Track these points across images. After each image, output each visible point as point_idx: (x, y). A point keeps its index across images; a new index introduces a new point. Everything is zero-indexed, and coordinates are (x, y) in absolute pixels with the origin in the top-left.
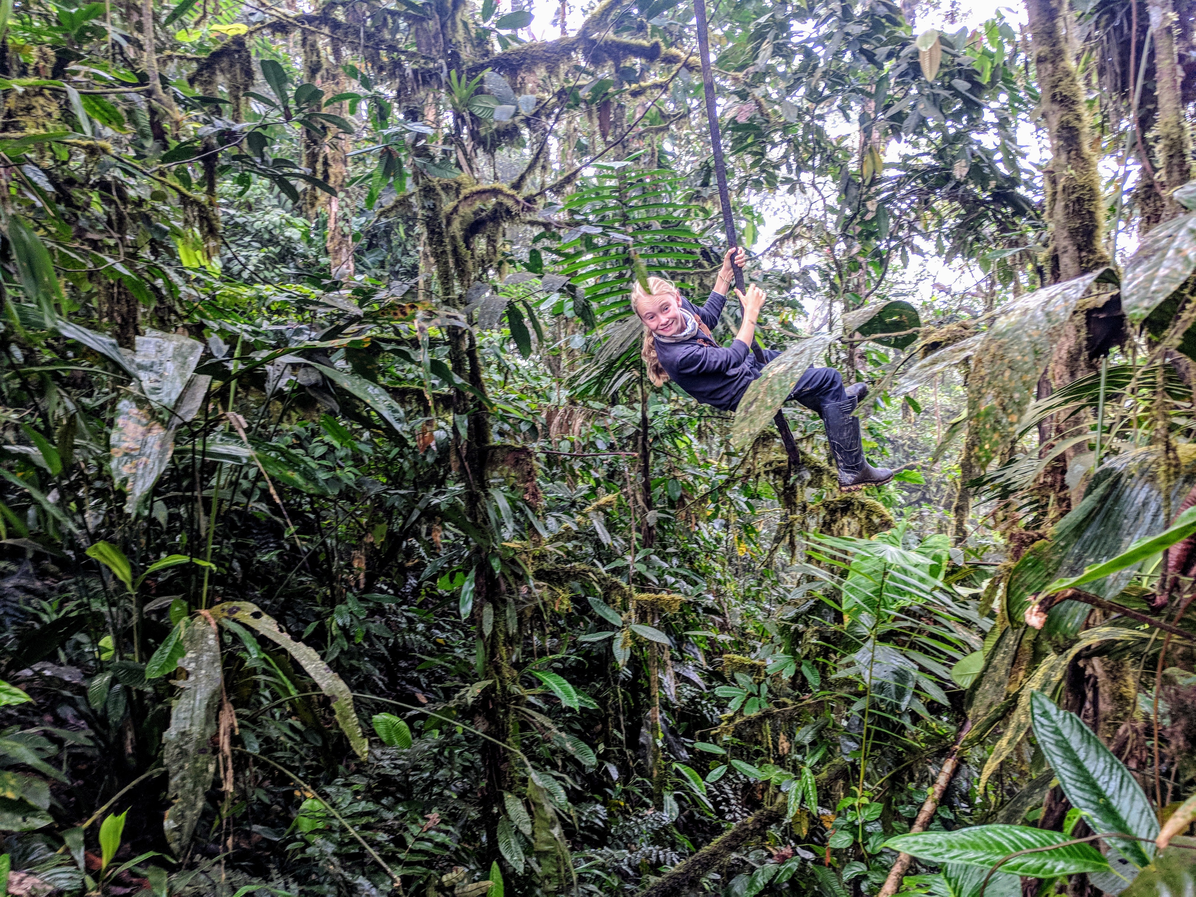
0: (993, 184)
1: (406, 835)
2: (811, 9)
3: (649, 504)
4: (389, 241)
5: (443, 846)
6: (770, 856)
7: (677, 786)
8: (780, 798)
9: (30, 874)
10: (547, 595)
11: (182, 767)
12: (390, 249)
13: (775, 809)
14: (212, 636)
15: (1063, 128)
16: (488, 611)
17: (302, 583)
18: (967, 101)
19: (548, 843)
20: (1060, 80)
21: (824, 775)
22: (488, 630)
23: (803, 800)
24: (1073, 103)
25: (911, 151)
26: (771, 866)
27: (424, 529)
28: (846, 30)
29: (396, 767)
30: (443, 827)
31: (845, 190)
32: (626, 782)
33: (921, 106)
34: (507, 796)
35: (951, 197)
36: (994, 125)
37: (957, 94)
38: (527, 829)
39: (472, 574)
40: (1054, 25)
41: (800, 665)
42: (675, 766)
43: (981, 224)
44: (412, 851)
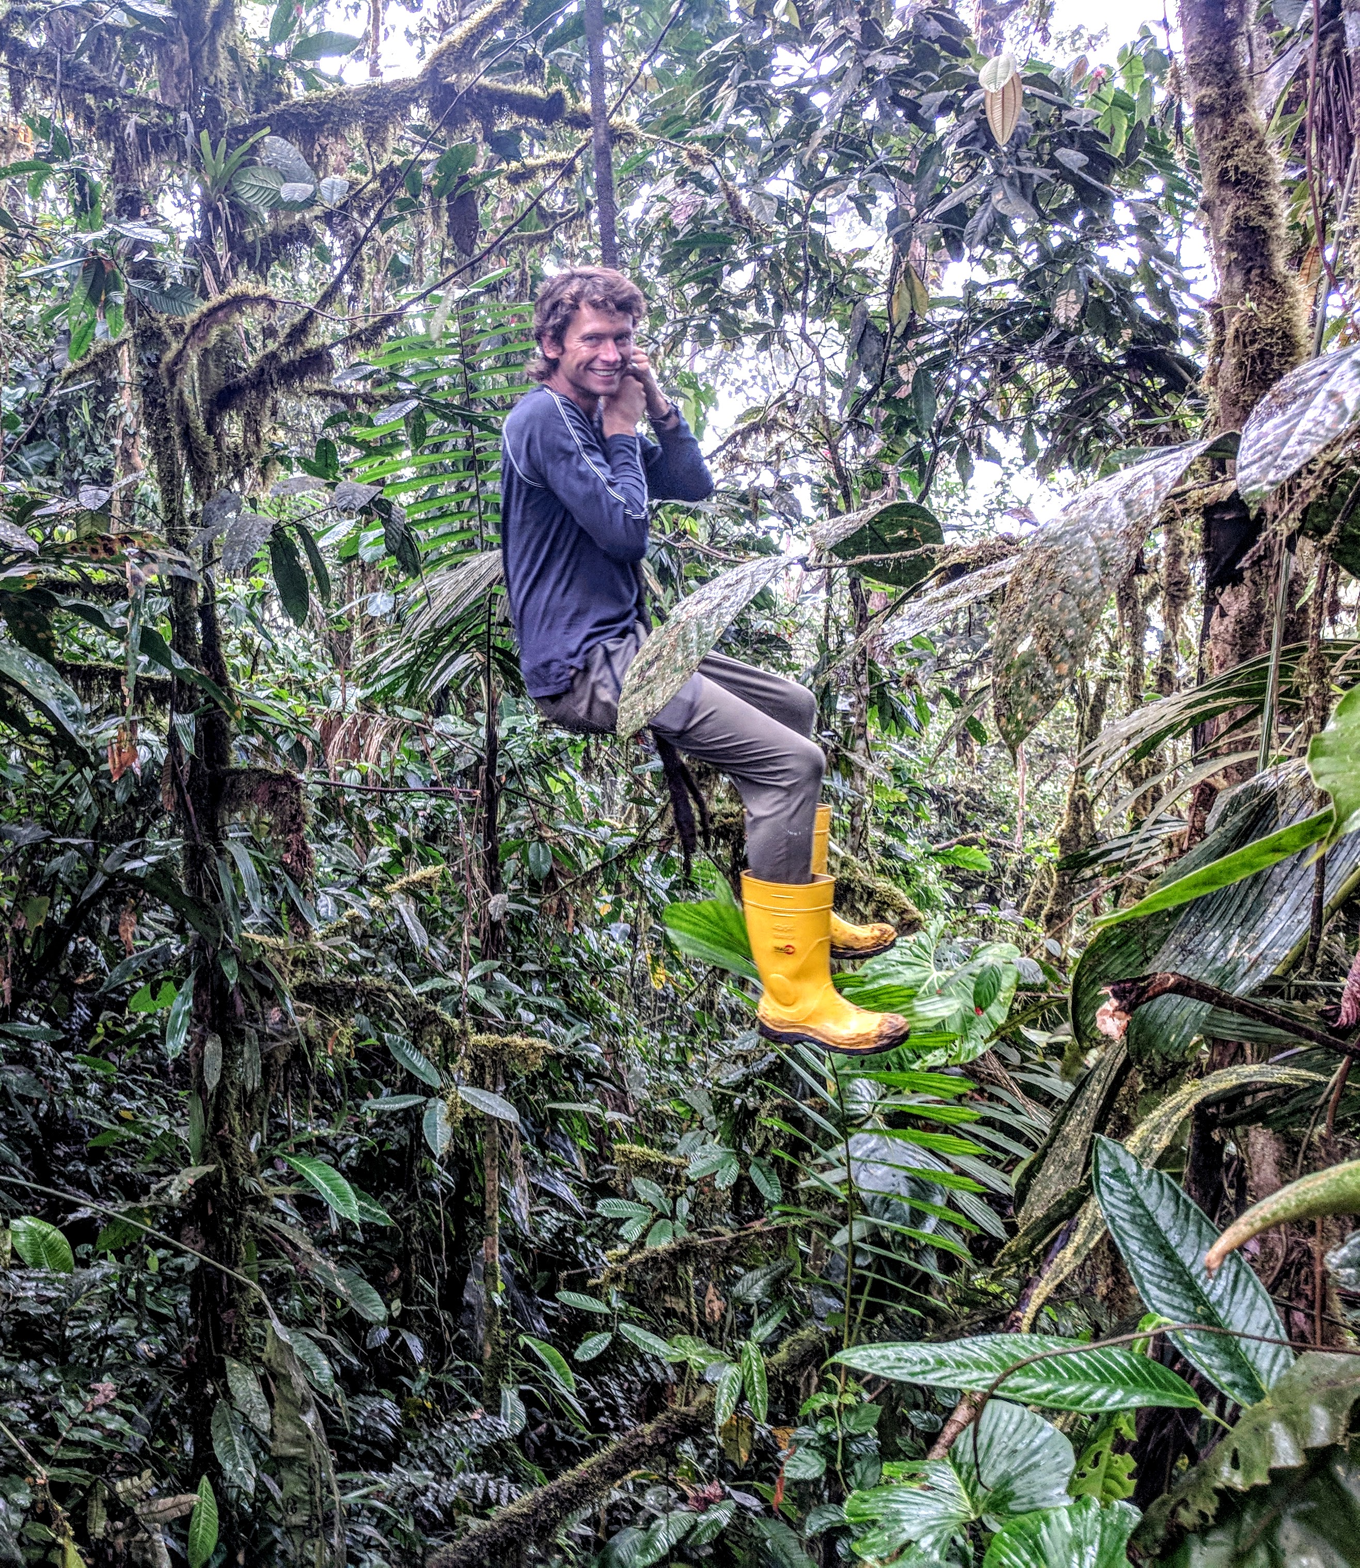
0: (1126, 334)
1: (58, 1415)
2: (807, 27)
3: (495, 885)
4: (65, 430)
6: (683, 1498)
7: (526, 1376)
8: (704, 1395)
10: (313, 1026)
12: (65, 443)
13: (692, 1410)
15: (1237, 228)
16: (213, 1046)
18: (1082, 188)
19: (295, 1443)
20: (1237, 145)
21: (782, 1355)
22: (212, 1080)
23: (742, 1398)
24: (1258, 184)
25: (981, 276)
26: (682, 1516)
27: (105, 923)
28: (868, 63)
29: (45, 1301)
30: (119, 1405)
31: (858, 346)
32: (436, 1369)
33: (997, 196)
34: (232, 1364)
35: (1052, 358)
36: (1130, 229)
37: (1066, 175)
38: (263, 1421)
39: (189, 985)
40: (1231, 49)
41: (745, 1164)
42: (523, 1340)
43: (1105, 407)
44: (66, 1443)
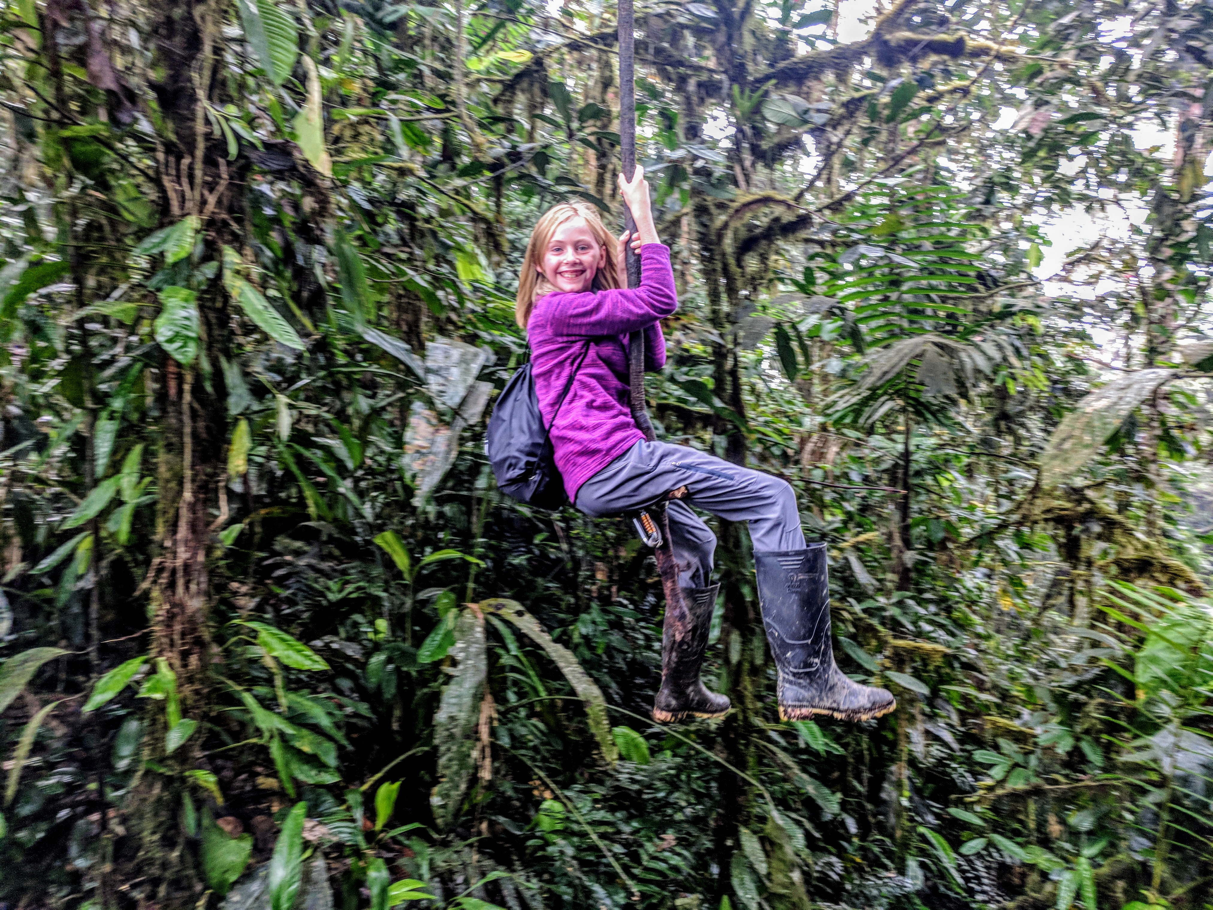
1: (641, 851)
2: (1127, 4)
3: (908, 544)
5: (676, 869)
7: (923, 852)
8: (1048, 888)
9: (320, 823)
11: (449, 750)
13: (1041, 897)
14: (479, 629)
16: (735, 638)
17: (548, 588)
19: (785, 887)
21: (1106, 870)
22: (735, 657)
23: (1077, 895)
28: (1171, 26)
29: (633, 781)
30: (678, 849)
31: (1156, 208)
32: (863, 837)
34: (743, 830)
38: (762, 868)
41: (1078, 739)
42: (921, 829)
44: (647, 869)
